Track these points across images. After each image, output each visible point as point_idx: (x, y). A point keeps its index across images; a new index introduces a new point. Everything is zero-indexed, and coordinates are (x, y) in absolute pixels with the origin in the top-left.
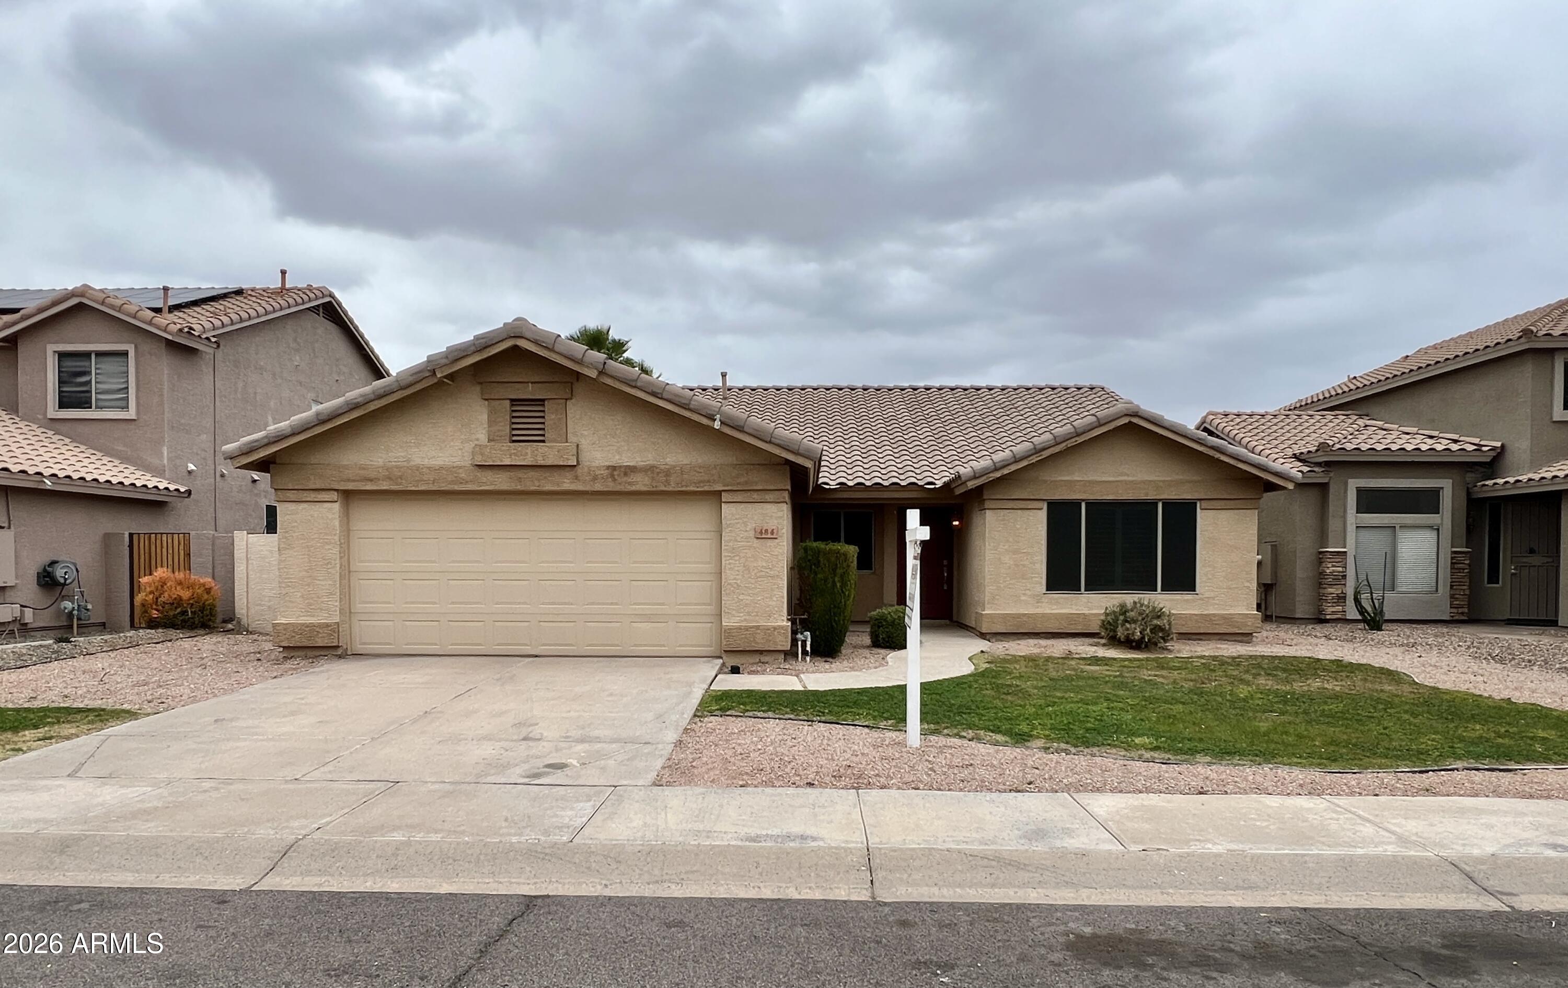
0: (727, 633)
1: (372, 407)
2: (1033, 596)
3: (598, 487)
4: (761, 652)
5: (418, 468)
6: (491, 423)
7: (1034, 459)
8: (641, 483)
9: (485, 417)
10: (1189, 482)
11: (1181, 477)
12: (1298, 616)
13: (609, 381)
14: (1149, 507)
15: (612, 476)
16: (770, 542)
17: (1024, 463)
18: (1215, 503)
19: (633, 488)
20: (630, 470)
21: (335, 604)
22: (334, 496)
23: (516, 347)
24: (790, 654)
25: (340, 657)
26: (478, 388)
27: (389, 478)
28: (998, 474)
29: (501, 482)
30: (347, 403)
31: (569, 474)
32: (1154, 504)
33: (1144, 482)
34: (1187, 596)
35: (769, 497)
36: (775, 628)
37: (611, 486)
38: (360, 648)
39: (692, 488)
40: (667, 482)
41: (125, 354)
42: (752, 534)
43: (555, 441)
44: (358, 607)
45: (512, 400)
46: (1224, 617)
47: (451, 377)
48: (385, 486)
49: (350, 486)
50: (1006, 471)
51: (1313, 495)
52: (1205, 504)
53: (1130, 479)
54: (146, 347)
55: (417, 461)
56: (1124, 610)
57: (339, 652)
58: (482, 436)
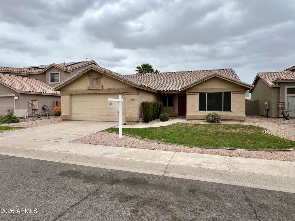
0: (126, 118)
1: (72, 80)
2: (196, 112)
3: (106, 92)
4: (132, 121)
5: (80, 90)
6: (90, 82)
7: (195, 85)
8: (112, 91)
9: (89, 81)
10: (229, 88)
11: (227, 87)
12: (273, 117)
13: (106, 74)
14: (221, 93)
15: (108, 90)
16: (133, 102)
17: (193, 85)
18: (235, 92)
19: (111, 92)
20: (110, 89)
21: (69, 112)
22: (68, 95)
23: (91, 69)
24: (137, 122)
25: (70, 121)
26: (88, 77)
27: (76, 92)
28: (188, 88)
29: (91, 92)
30: (69, 80)
31: (101, 90)
32: (222, 93)
33: (219, 88)
34: (229, 112)
35: (133, 93)
36: (134, 117)
37: (107, 92)
38: (73, 119)
39: (120, 92)
40: (116, 91)
41: (59, 73)
42: (130, 100)
43: (99, 85)
44: (73, 113)
45: (93, 78)
46: (238, 116)
47: (83, 74)
48: (75, 93)
49: (71, 93)
50: (189, 87)
51: (276, 90)
52: (233, 93)
53: (216, 88)
54: (61, 72)
55: (80, 89)
56: (209, 115)
57: (70, 120)
58: (89, 84)
